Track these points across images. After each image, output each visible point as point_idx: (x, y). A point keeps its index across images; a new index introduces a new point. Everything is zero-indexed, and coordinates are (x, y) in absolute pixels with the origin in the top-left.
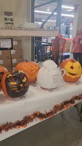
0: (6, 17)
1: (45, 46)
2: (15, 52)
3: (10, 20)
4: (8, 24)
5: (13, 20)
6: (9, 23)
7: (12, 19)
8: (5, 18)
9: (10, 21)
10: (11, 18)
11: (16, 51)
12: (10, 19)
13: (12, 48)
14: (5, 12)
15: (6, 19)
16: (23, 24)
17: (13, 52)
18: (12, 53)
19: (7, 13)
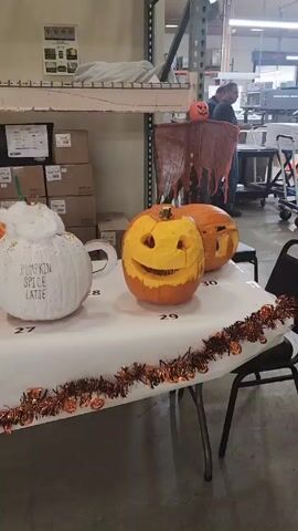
0: (52, 45)
1: (255, 159)
2: (62, 173)
3: (65, 57)
4: (59, 73)
5: (75, 57)
6: (62, 68)
7: (73, 53)
8: (47, 51)
9: (64, 62)
10: (69, 51)
11: (64, 170)
12: (65, 53)
13: (50, 160)
14: (47, 30)
15: (49, 54)
16: (87, 68)
17: (53, 172)
18: (50, 178)
19: (56, 30)
